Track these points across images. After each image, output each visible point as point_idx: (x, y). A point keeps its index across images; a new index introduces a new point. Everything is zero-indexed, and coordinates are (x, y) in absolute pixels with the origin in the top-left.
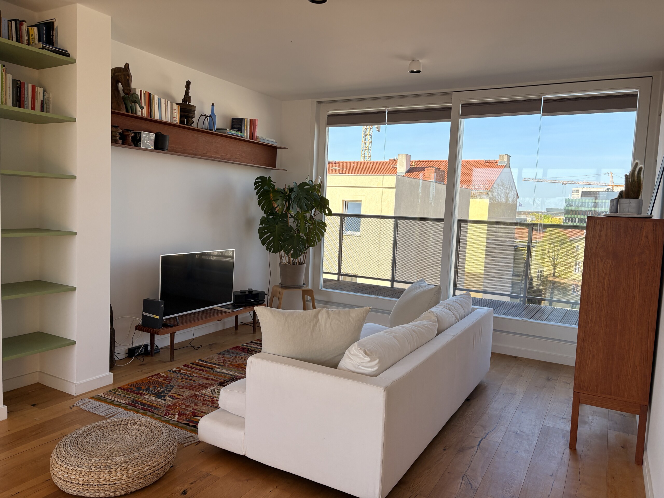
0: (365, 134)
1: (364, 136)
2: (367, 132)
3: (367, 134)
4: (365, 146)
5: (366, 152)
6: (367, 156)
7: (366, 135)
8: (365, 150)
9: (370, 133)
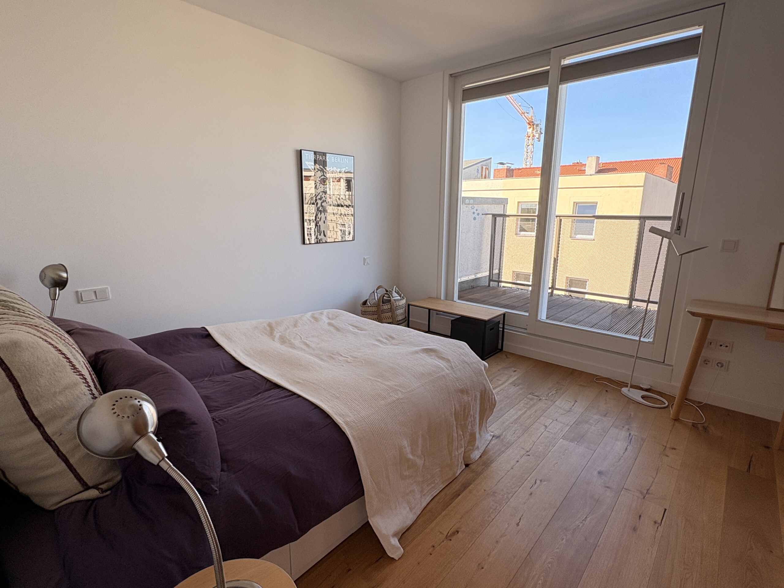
0: (528, 144)
1: (527, 146)
2: (529, 143)
3: (529, 144)
4: (527, 155)
5: (527, 160)
6: (529, 164)
7: (528, 146)
8: (527, 159)
9: (533, 143)
